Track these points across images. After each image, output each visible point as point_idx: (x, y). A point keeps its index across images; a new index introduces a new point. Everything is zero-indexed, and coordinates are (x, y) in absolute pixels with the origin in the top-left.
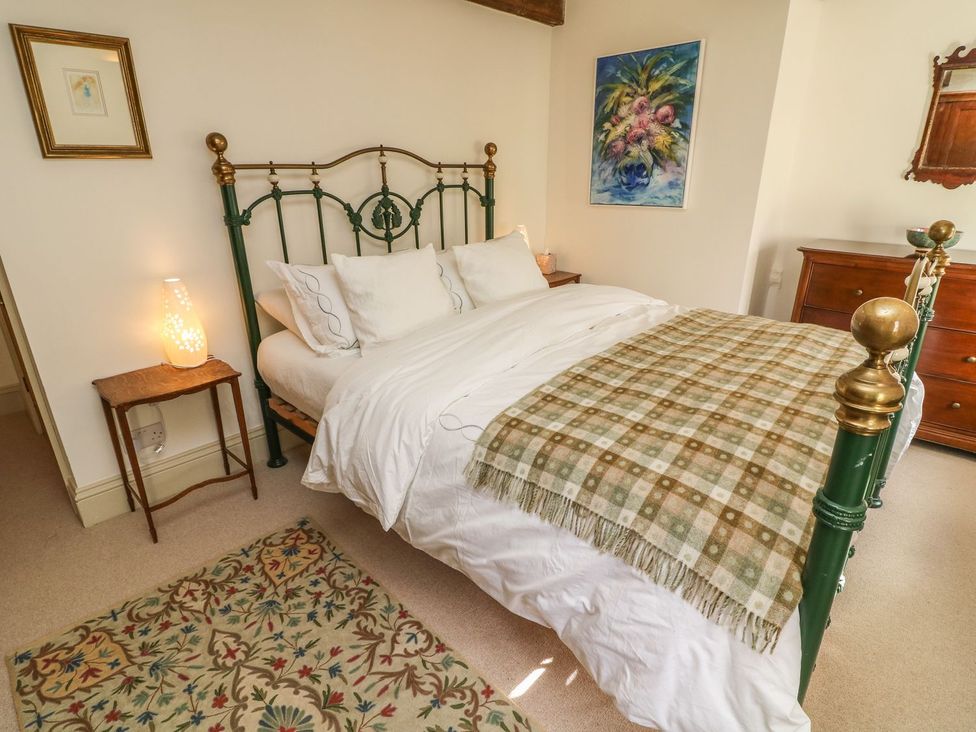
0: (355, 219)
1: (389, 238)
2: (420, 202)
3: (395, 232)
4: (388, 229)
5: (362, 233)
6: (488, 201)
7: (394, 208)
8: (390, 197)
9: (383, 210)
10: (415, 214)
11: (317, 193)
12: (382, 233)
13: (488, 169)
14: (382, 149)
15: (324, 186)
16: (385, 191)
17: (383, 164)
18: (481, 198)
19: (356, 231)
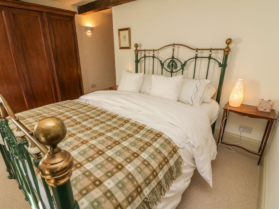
0: (162, 65)
1: (172, 72)
2: (186, 62)
3: (174, 70)
4: (172, 69)
5: (163, 69)
6: (223, 66)
7: (175, 63)
8: (174, 60)
9: (171, 63)
10: (183, 66)
11: (154, 57)
12: (170, 70)
13: (227, 52)
14: (174, 45)
15: (156, 55)
16: (173, 57)
17: (173, 49)
18: (219, 64)
19: (162, 68)
